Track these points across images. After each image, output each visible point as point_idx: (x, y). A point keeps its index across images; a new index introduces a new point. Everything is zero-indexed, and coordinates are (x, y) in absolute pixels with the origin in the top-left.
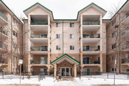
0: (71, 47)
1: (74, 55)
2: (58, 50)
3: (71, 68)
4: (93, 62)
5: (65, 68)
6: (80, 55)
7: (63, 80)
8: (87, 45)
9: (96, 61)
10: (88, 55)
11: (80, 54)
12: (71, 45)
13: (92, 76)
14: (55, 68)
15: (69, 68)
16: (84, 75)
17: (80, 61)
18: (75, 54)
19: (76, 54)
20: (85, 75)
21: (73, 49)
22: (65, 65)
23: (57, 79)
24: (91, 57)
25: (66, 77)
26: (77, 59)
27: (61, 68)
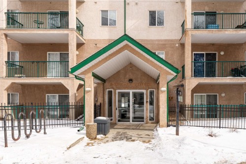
0: (152, 14)
1: (164, 45)
2: (106, 28)
3: (152, 93)
4: (229, 69)
5: (131, 92)
6: (183, 45)
7: (115, 139)
8: (207, 9)
9: (238, 65)
10: (213, 44)
11: (182, 42)
12: (152, 9)
13: (225, 122)
14: (89, 91)
15: (144, 91)
16: (197, 117)
17: (183, 67)
18: (166, 40)
19: (169, 40)
20: (202, 116)
21: (161, 23)
22: (131, 80)
23: (89, 135)
24: (222, 53)
25: (133, 125)
26: (175, 61)
27: (117, 91)
